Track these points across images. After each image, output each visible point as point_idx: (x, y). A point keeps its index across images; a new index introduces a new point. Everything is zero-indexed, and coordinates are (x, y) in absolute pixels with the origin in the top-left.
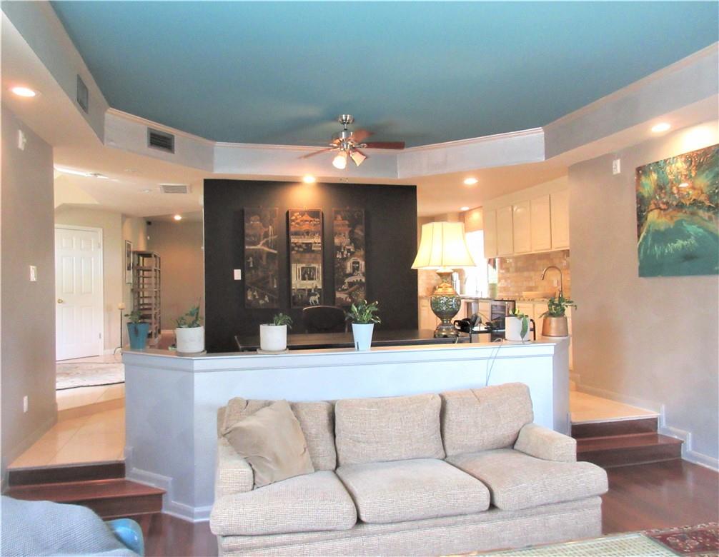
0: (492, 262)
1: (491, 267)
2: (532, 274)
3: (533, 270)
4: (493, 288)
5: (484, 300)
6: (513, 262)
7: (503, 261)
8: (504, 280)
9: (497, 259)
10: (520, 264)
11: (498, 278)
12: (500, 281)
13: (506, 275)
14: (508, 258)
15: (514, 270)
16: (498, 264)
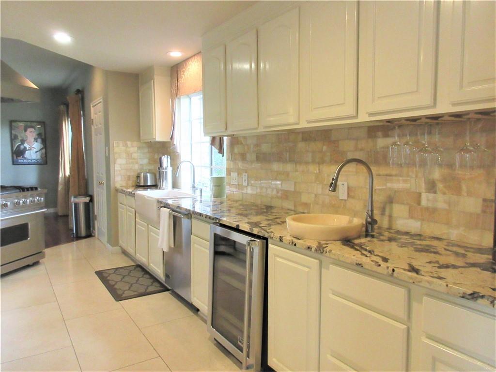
0: (217, 142)
1: (215, 150)
2: (289, 167)
3: (291, 160)
4: (219, 184)
5: (199, 217)
6: (252, 146)
7: (235, 141)
8: (237, 174)
9: (225, 138)
10: (265, 148)
11: (227, 169)
12: (230, 175)
13: (240, 165)
14: (245, 138)
15: (254, 157)
16: (227, 146)
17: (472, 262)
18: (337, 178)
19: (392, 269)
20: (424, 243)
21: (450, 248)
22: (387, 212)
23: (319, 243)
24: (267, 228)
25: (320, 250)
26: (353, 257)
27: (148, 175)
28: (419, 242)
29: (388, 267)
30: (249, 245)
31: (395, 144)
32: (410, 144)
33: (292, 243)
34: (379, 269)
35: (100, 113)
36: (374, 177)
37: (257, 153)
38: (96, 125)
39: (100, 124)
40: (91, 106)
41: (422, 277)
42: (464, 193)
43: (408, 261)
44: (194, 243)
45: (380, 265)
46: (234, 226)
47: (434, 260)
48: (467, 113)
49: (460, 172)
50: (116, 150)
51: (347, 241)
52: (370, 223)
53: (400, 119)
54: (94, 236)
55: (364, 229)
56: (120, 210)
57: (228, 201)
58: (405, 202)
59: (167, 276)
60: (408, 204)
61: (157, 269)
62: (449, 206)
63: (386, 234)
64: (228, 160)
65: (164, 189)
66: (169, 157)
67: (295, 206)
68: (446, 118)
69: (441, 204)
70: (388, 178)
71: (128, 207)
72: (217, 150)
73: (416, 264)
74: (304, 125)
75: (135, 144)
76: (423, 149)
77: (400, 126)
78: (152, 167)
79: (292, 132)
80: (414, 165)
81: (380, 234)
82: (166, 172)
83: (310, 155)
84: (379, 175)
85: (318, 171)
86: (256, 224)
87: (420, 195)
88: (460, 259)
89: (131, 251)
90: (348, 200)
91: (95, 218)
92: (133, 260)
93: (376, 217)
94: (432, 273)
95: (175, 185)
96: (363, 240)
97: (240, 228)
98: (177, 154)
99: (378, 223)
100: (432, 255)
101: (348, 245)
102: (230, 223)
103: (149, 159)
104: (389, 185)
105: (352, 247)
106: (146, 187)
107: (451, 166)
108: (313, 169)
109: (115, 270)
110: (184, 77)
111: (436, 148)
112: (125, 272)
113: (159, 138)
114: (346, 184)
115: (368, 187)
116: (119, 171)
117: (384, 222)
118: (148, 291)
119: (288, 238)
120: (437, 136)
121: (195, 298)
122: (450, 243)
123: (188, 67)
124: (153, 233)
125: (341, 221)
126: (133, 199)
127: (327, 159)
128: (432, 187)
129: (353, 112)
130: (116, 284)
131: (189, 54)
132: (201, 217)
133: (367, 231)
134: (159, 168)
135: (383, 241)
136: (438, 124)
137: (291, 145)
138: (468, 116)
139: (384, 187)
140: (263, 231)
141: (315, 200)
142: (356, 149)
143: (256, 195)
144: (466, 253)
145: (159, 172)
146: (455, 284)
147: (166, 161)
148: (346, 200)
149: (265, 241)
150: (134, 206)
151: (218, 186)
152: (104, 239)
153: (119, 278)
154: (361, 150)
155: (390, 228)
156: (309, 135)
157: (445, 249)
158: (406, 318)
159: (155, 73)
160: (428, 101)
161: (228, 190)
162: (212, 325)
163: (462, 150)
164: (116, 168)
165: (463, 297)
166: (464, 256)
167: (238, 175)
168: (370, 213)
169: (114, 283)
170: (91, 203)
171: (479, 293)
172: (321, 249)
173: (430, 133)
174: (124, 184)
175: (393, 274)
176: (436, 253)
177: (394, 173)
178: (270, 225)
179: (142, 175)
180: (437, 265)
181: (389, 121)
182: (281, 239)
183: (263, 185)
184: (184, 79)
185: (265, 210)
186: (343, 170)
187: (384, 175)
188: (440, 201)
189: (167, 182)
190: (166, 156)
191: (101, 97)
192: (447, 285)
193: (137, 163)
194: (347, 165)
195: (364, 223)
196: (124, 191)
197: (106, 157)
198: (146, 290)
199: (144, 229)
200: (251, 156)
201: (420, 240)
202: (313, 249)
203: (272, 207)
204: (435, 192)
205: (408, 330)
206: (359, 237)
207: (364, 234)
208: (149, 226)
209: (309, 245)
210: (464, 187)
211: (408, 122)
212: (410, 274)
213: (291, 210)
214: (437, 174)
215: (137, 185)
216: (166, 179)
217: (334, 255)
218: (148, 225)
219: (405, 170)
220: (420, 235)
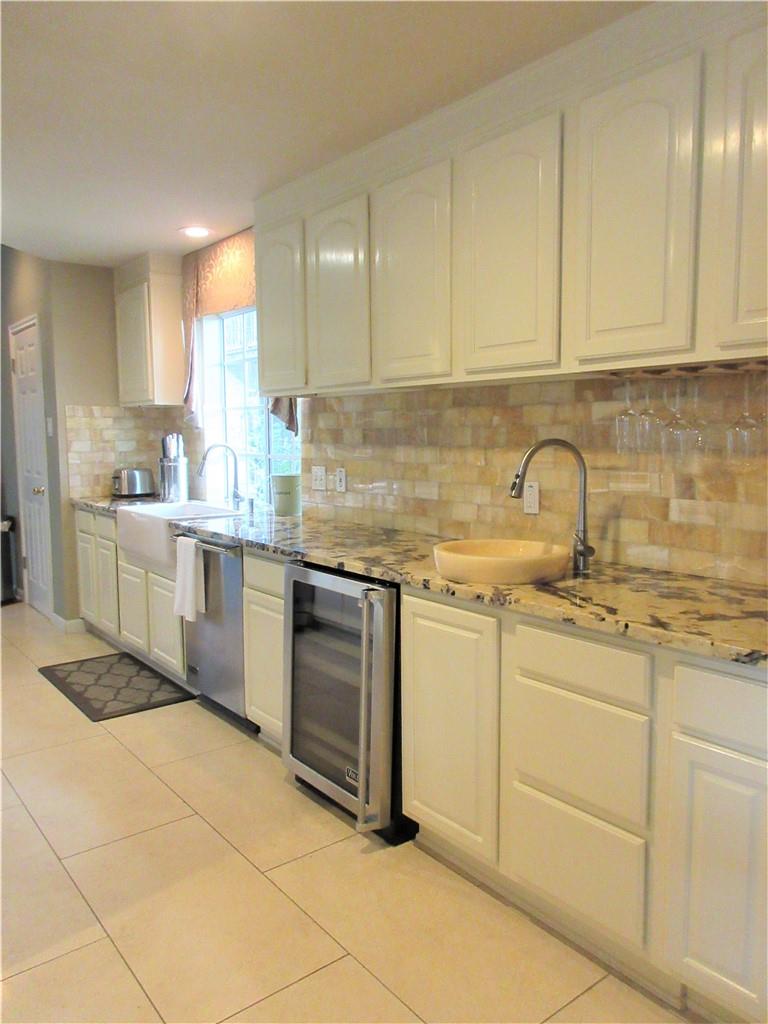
0: (283, 408)
1: (279, 425)
2: (428, 455)
3: (432, 443)
4: (286, 489)
5: (260, 552)
6: (354, 414)
7: (318, 405)
8: (324, 468)
9: (299, 401)
10: (381, 418)
11: (303, 459)
12: (310, 471)
13: (331, 452)
14: (339, 399)
15: (358, 436)
16: (304, 415)
17: (752, 610)
18: (524, 473)
19: (624, 623)
20: (675, 584)
21: (718, 591)
22: (610, 535)
23: (496, 589)
24: (397, 568)
25: (499, 600)
26: (557, 609)
27: (137, 474)
28: (666, 584)
29: (617, 622)
30: (366, 597)
31: (625, 413)
32: (650, 414)
33: (448, 590)
34: (603, 626)
35: (32, 348)
36: (588, 472)
37: (364, 430)
38: (22, 373)
39: (32, 370)
40: (10, 331)
41: (673, 633)
42: (741, 498)
43: (651, 611)
44: (250, 602)
45: (604, 619)
46: (333, 564)
47: (692, 609)
48: (746, 361)
49: (733, 462)
50: (70, 423)
51: (544, 584)
52: (581, 554)
53: (633, 371)
54: (21, 601)
55: (571, 564)
56: (80, 544)
57: (308, 522)
58: (642, 516)
59: (192, 670)
60: (646, 518)
61: (168, 658)
62: (717, 522)
63: (609, 571)
64: (303, 442)
65: (172, 502)
66: (181, 436)
67: (440, 529)
68: (712, 370)
69: (703, 519)
70: (612, 473)
71: (99, 539)
72: (284, 424)
73: (662, 616)
74: (460, 377)
75: (109, 410)
76: (673, 422)
77: (632, 382)
78: (143, 458)
79: (435, 390)
80: (658, 449)
81: (600, 572)
82: (176, 468)
83: (468, 432)
84: (595, 468)
85: (483, 463)
86: (375, 561)
87: (666, 503)
88: (735, 606)
89: (108, 625)
90: (539, 514)
91: (22, 563)
92: (112, 645)
93: (591, 543)
94: (688, 627)
95: (193, 494)
96: (570, 583)
97: (346, 569)
98: (196, 431)
99: (596, 554)
100: (688, 601)
101: (548, 591)
102: (325, 560)
103: (138, 442)
104: (613, 486)
105: (554, 593)
106: (132, 497)
107: (719, 451)
108: (475, 458)
109: (79, 664)
110: (211, 278)
111: (695, 421)
112: (102, 669)
113: (160, 400)
114: (536, 485)
115: (577, 490)
116: (78, 465)
117: (605, 553)
118: (153, 700)
119: (438, 582)
120: (696, 399)
121: (253, 708)
122: (718, 584)
123: (221, 258)
124: (159, 587)
125: (530, 550)
126: (112, 522)
127: (502, 439)
128: (687, 488)
129: (551, 357)
130: (86, 690)
131: (223, 234)
132: (264, 552)
133: (576, 567)
134: (161, 460)
135: (604, 582)
136: (697, 378)
137: (432, 413)
138: (745, 368)
139: (605, 490)
140: (390, 573)
141: (478, 516)
142: (555, 422)
143: (363, 509)
144: (743, 598)
145: (162, 467)
146: (724, 641)
147: (175, 445)
148: (535, 514)
149: (395, 590)
150: (114, 537)
151: (286, 493)
152: (47, 606)
153: (90, 679)
154: (564, 423)
155: (614, 564)
156: (464, 397)
157: (710, 593)
158: (647, 706)
159: (152, 267)
160: (682, 341)
161: (303, 502)
162: (292, 752)
163: (737, 424)
164: (70, 461)
165: (737, 660)
166: (740, 602)
167: (326, 472)
168: (581, 535)
169: (83, 689)
170: (11, 534)
171: (760, 651)
172: (501, 599)
173: (684, 394)
174: (88, 494)
175: (625, 632)
176: (695, 599)
177: (622, 463)
178: (401, 562)
179: (124, 474)
180: (697, 616)
181: (614, 373)
182: (426, 585)
183: (376, 491)
184: (211, 282)
185: (384, 537)
186: (533, 460)
187: (603, 469)
188: (699, 511)
189: (178, 487)
190: (175, 435)
191: (36, 315)
192: (712, 644)
193: (113, 449)
194: (540, 452)
195: (572, 555)
196: (91, 506)
197: (49, 439)
198: (149, 700)
199: (138, 580)
200: (352, 435)
201: (668, 580)
202: (487, 600)
203: (396, 530)
204: (692, 497)
205: (651, 723)
206: (563, 578)
207: (572, 572)
208: (150, 574)
209: (478, 591)
210: (741, 489)
211: (649, 376)
212: (654, 630)
213: (434, 536)
214: (695, 465)
215: (114, 495)
216: (176, 481)
217: (525, 606)
218: (147, 573)
219: (642, 458)
220: (667, 573)
